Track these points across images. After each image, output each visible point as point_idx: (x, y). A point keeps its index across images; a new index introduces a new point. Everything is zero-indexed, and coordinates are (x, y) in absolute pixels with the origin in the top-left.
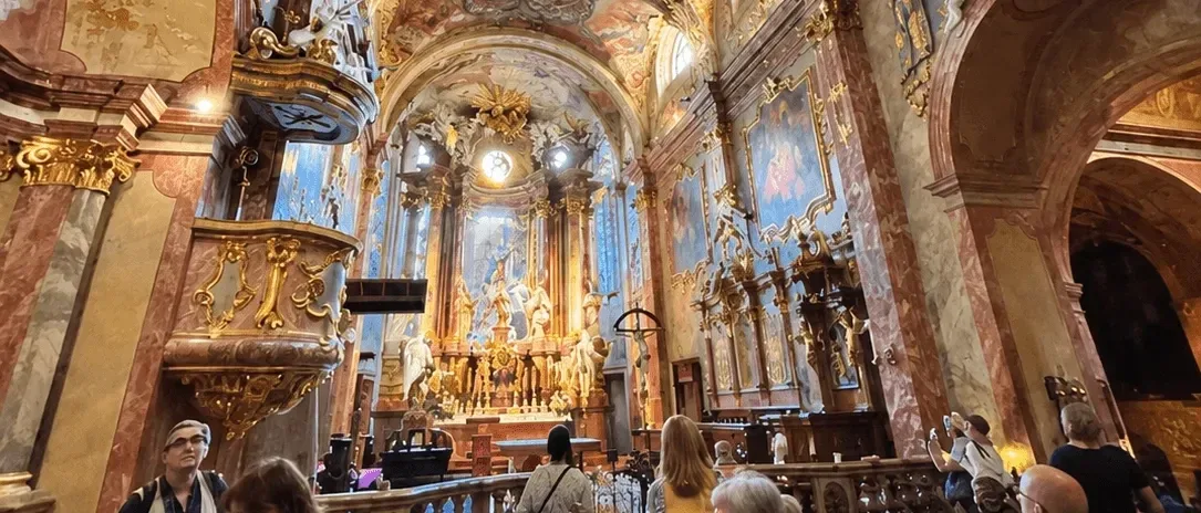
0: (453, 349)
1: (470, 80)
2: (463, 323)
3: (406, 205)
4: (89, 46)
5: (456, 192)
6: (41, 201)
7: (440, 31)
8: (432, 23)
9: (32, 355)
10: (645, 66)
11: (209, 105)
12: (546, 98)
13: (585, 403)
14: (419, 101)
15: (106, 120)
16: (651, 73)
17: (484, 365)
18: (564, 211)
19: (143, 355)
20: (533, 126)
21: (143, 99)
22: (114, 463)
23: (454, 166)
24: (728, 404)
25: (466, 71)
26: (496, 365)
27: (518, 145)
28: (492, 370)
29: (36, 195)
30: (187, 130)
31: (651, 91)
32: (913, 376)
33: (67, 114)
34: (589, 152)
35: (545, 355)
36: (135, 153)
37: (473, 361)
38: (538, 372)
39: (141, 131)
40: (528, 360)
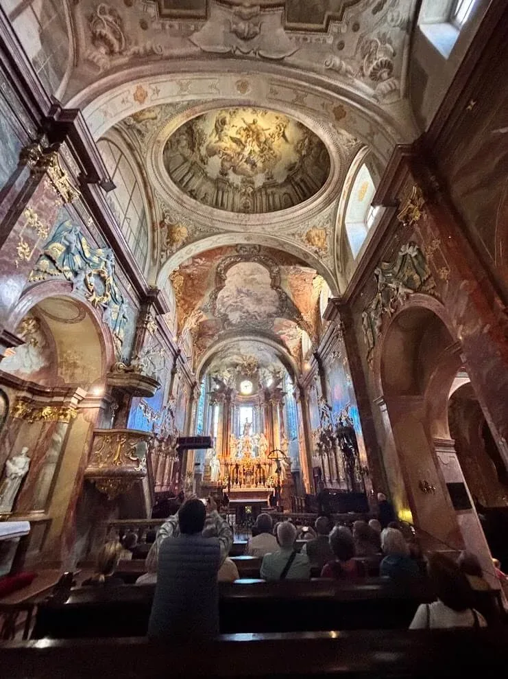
0: (229, 462)
1: (233, 354)
2: (233, 451)
3: (211, 405)
4: (66, 374)
5: (229, 399)
6: (48, 427)
7: (216, 338)
8: (213, 335)
9: (45, 474)
10: (298, 343)
11: (99, 391)
12: (263, 358)
13: (281, 483)
14: (213, 364)
15: (67, 400)
16: (301, 347)
17: (241, 469)
18: (271, 405)
19: (79, 473)
20: (260, 370)
21: (77, 392)
22: (70, 508)
23: (226, 389)
24: (329, 486)
25: (231, 350)
26: (246, 469)
27: (254, 378)
28: (244, 470)
29: (47, 424)
30: (92, 400)
31: (301, 355)
32: (372, 480)
33: (56, 399)
34: (281, 380)
35: (265, 464)
36: (78, 408)
37: (237, 466)
38: (264, 471)
39: (79, 402)
40: (259, 466)
